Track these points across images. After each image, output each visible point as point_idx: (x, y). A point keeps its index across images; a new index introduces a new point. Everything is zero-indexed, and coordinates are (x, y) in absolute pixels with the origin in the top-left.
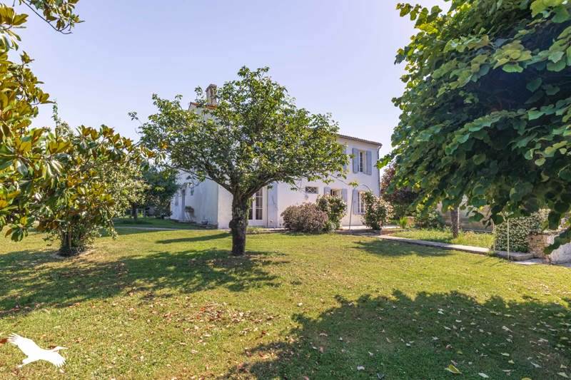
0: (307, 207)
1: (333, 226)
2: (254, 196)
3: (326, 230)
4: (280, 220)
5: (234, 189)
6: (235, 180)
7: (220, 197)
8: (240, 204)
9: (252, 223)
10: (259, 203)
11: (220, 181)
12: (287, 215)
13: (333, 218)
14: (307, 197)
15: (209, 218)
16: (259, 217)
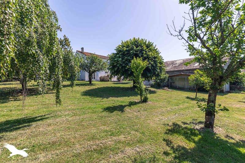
0: (105, 76)
1: (110, 80)
2: (93, 74)
3: (108, 81)
4: (99, 79)
5: (89, 73)
6: (90, 71)
7: (86, 74)
8: (90, 75)
9: (92, 80)
10: (94, 75)
11: (87, 71)
12: (100, 78)
13: (110, 79)
14: (105, 74)
15: (83, 79)
16: (94, 78)
